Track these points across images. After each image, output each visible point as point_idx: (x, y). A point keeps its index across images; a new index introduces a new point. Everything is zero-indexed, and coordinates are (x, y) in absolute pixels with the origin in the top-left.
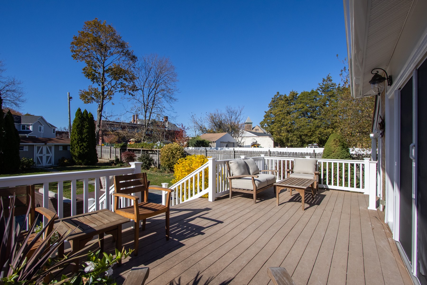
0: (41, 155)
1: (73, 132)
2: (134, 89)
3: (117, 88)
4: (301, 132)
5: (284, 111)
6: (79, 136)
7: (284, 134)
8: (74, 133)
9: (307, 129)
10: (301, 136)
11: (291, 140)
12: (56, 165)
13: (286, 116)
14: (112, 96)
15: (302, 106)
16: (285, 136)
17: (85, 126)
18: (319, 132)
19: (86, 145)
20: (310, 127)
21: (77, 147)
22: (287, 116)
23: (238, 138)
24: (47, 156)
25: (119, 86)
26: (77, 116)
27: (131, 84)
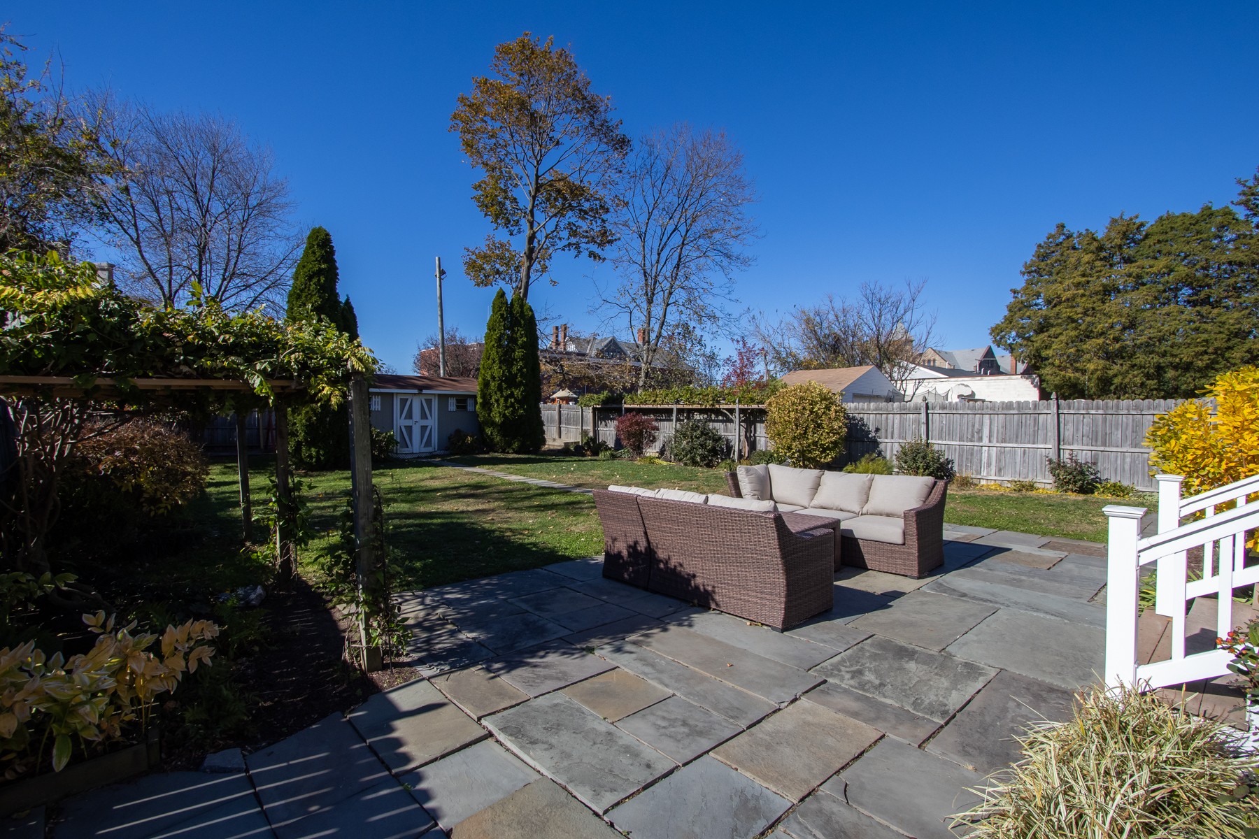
0: (409, 423)
1: (488, 359)
2: (605, 239)
3: (558, 241)
4: (1164, 354)
5: (1092, 287)
6: (504, 368)
7: (1094, 365)
8: (490, 361)
9: (1189, 344)
10: (1160, 369)
11: (1121, 384)
12: (442, 452)
13: (1099, 303)
14: (547, 263)
15: (1166, 267)
16: (1099, 372)
17: (516, 340)
18: (1247, 354)
19: (521, 394)
20: (1205, 336)
21: (497, 401)
22: (1103, 302)
23: (904, 382)
24: (422, 426)
25: (565, 234)
26: (496, 311)
27: (597, 228)
